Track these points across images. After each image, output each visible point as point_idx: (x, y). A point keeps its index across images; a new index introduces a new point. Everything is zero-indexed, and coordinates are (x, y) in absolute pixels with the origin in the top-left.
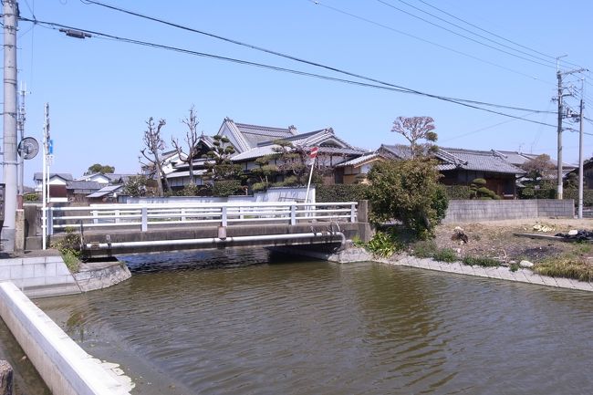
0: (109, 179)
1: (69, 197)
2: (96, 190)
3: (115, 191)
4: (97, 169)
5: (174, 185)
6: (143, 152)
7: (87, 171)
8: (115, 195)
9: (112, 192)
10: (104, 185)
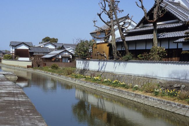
0: (56, 46)
1: (30, 58)
2: (47, 53)
3: (60, 54)
4: (47, 40)
5: (132, 48)
6: (100, 15)
7: (42, 41)
8: (60, 57)
9: (58, 55)
10: (52, 50)
